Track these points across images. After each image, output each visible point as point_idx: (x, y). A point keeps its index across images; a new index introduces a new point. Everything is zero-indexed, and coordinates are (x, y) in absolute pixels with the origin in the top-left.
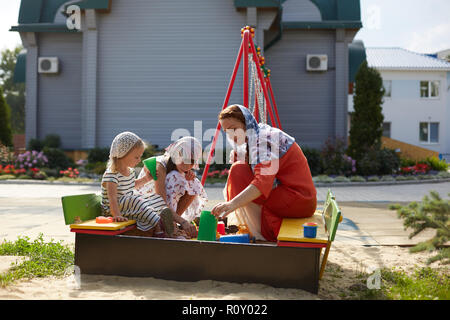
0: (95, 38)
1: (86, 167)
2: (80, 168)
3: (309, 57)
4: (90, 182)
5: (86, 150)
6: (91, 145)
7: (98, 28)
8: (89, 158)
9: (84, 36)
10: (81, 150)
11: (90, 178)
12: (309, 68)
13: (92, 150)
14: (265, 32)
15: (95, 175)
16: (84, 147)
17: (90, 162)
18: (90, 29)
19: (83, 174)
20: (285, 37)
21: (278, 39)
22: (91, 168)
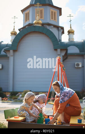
0: (13, 58)
1: (10, 97)
2: (8, 97)
3: (76, 63)
4: (11, 102)
5: (10, 92)
6: (11, 90)
7: (14, 56)
8: (10, 94)
9: (10, 58)
10: (8, 92)
11: (11, 100)
12: (76, 67)
13: (12, 92)
14: (63, 56)
15: (12, 100)
16: (9, 91)
17: (11, 95)
18: (11, 56)
19: (9, 99)
20: (69, 57)
21: (67, 58)
22: (11, 98)
